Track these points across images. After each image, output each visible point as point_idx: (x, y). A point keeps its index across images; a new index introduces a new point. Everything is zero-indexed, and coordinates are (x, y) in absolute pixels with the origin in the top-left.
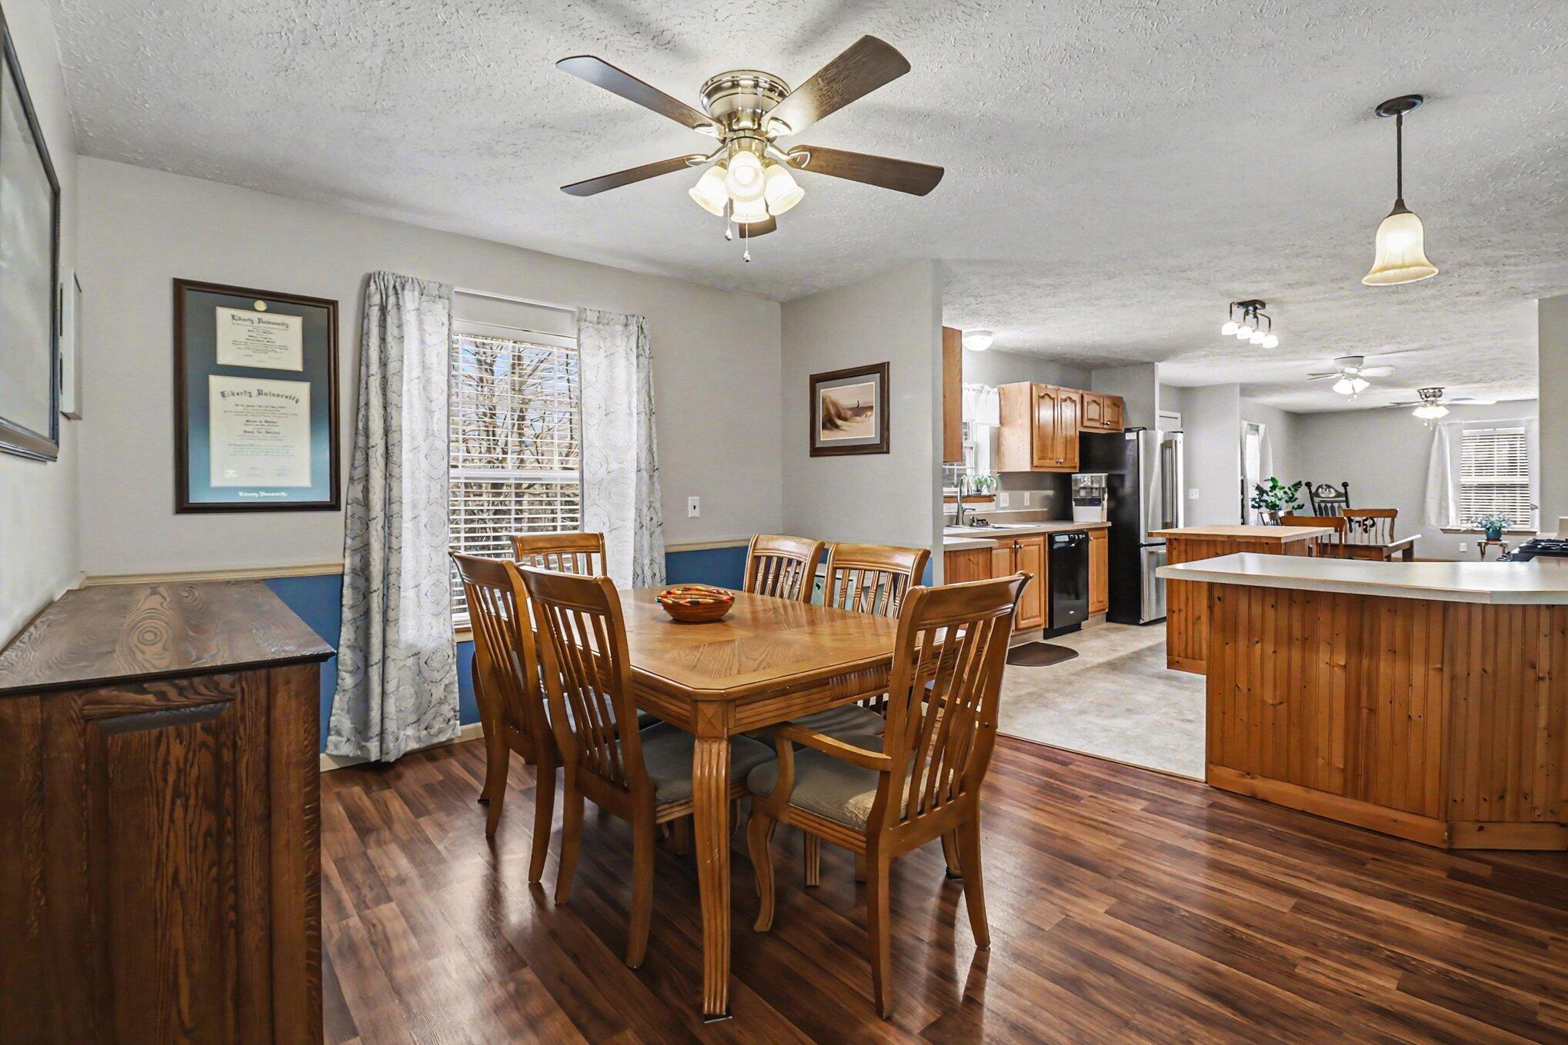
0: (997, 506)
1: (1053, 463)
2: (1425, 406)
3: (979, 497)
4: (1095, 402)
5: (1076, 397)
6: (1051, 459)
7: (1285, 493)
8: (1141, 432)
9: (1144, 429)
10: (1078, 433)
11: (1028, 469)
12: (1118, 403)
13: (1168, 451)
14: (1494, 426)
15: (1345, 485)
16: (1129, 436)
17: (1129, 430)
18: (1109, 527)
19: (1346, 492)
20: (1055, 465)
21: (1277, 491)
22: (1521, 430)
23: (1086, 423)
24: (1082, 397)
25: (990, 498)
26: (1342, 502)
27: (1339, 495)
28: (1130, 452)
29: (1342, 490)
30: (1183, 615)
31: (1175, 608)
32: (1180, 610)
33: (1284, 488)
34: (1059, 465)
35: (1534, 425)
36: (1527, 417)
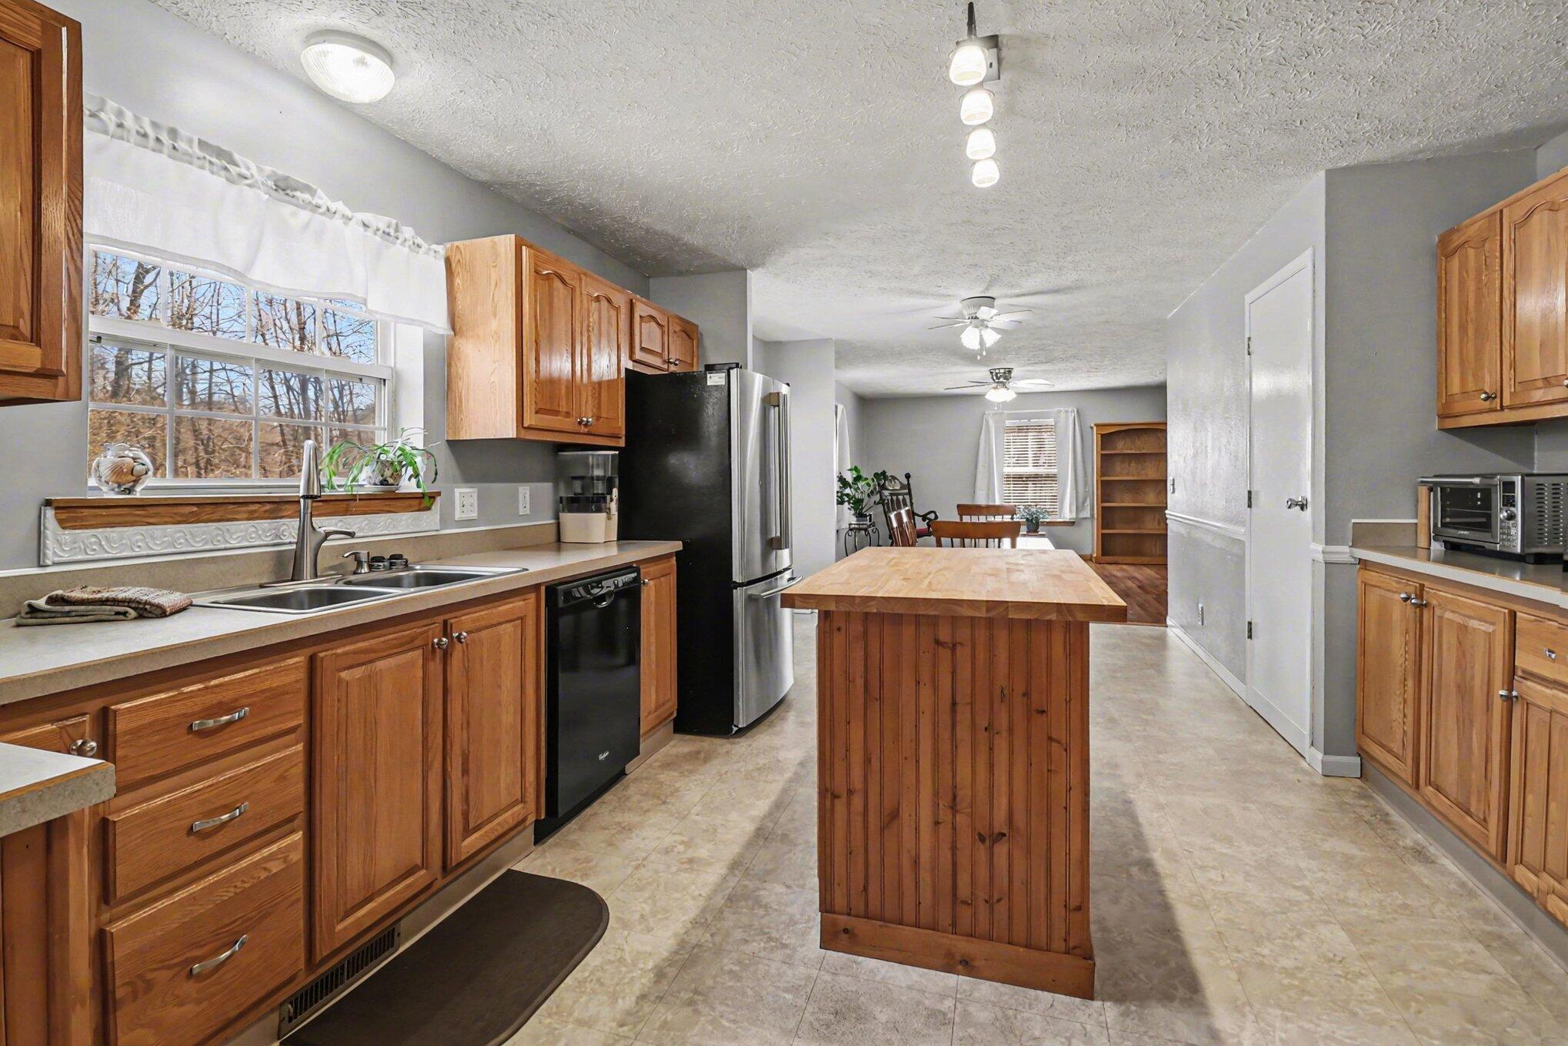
0: (446, 519)
1: (568, 424)
2: (996, 388)
3: (388, 499)
4: (652, 318)
5: (620, 300)
6: (568, 414)
7: (869, 485)
8: (733, 372)
9: (737, 365)
10: (623, 375)
11: (511, 432)
12: (690, 332)
13: (773, 413)
14: (1029, 417)
15: (908, 476)
16: (715, 379)
17: (710, 368)
18: (677, 553)
19: (909, 484)
20: (577, 428)
21: (860, 484)
22: (1051, 421)
23: (639, 355)
24: (632, 306)
25: (422, 502)
26: (906, 494)
27: (903, 487)
28: (711, 412)
29: (905, 482)
30: (857, 802)
31: (840, 786)
32: (850, 792)
33: (866, 479)
34: (583, 429)
35: (1063, 415)
36: (1056, 409)
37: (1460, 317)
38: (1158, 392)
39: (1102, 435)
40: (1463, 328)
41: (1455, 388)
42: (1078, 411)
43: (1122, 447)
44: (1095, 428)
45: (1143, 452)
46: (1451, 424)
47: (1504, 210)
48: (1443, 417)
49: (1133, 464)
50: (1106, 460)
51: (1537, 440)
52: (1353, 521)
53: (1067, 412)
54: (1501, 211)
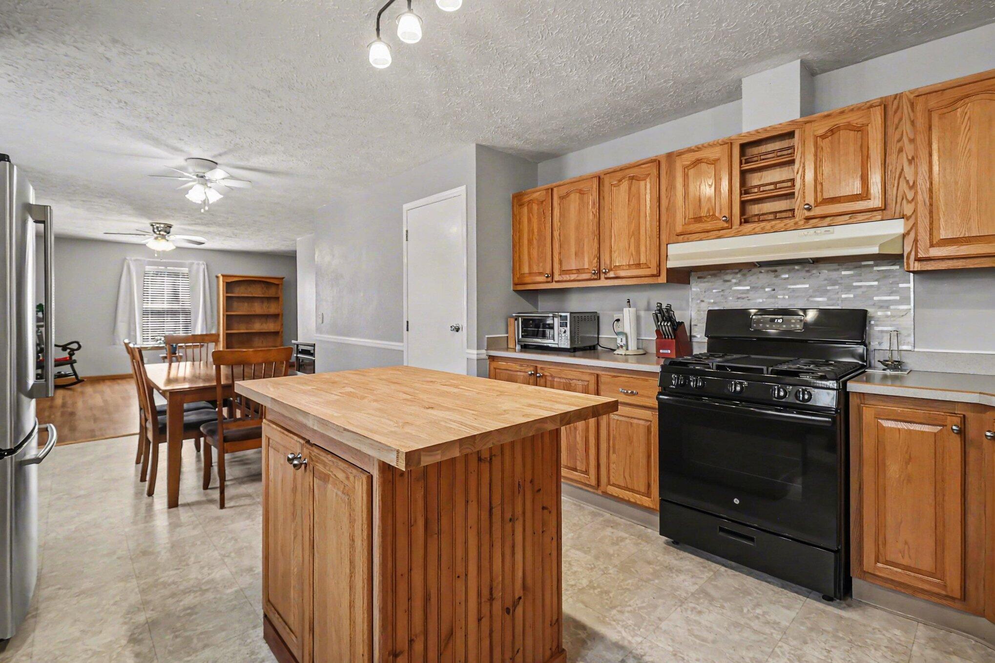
2: (156, 238)
14: (166, 265)
22: (185, 270)
35: (195, 267)
36: (190, 261)
37: (529, 236)
38: (289, 258)
39: (227, 283)
40: (530, 242)
41: (526, 270)
42: (207, 265)
43: (239, 292)
44: (221, 279)
45: (254, 295)
46: (520, 288)
47: (555, 189)
48: (515, 284)
49: (246, 304)
50: (229, 300)
51: (539, 297)
52: (487, 336)
53: (198, 264)
54: (552, 190)
